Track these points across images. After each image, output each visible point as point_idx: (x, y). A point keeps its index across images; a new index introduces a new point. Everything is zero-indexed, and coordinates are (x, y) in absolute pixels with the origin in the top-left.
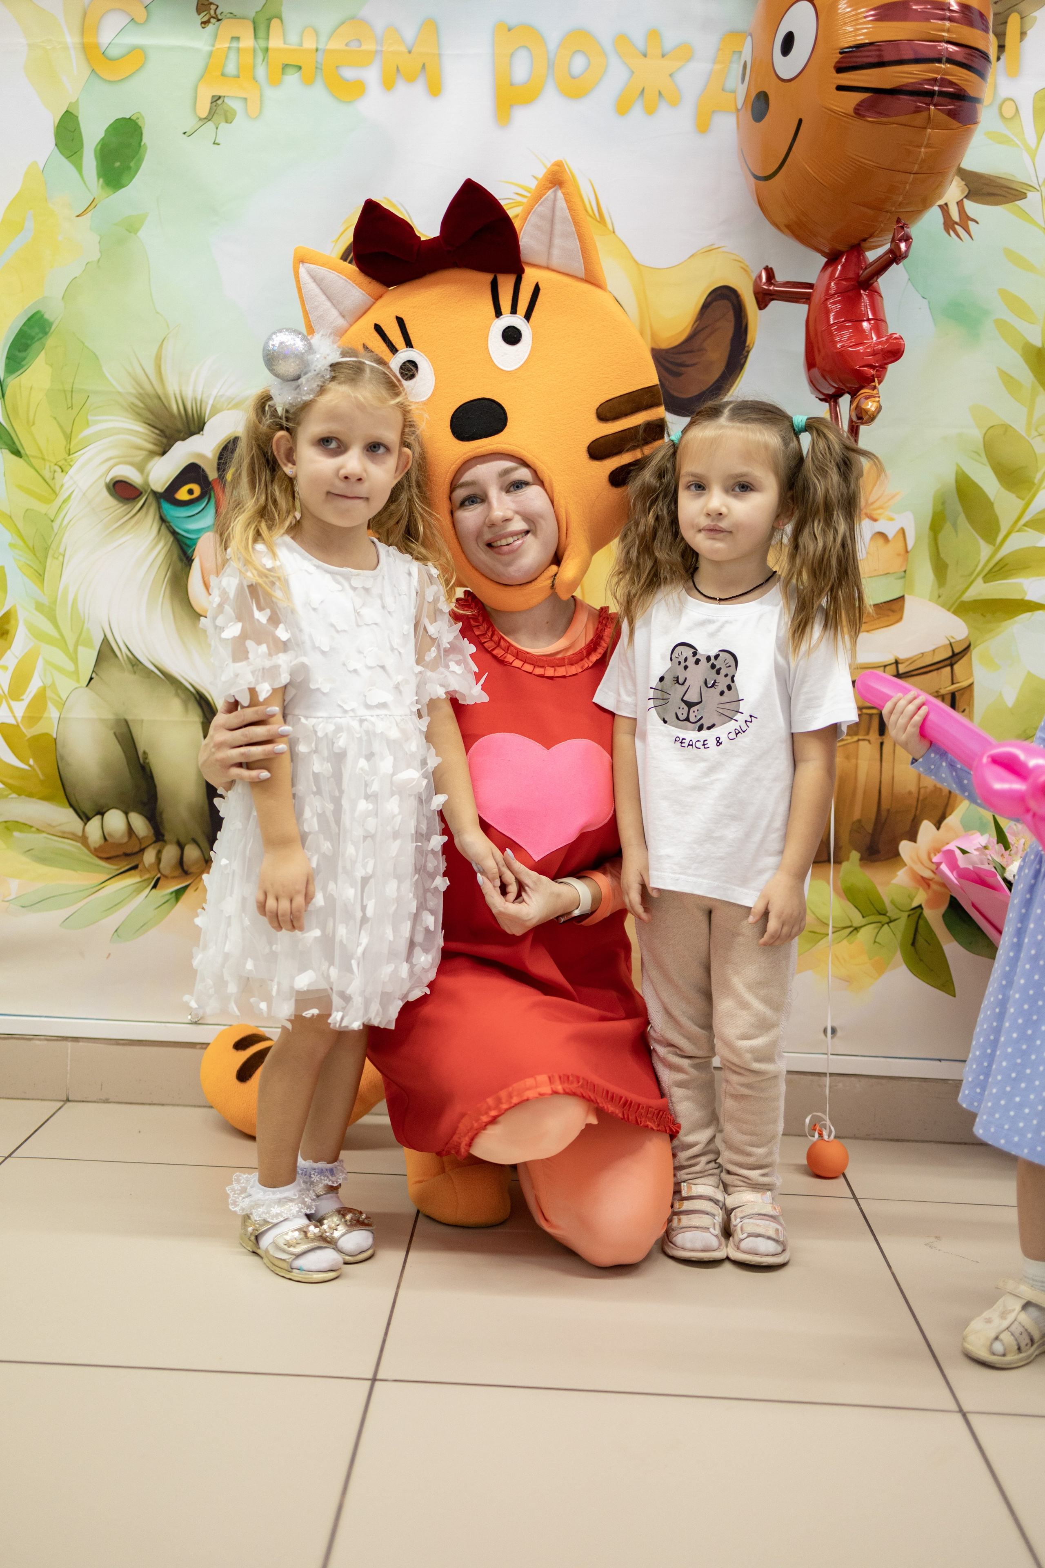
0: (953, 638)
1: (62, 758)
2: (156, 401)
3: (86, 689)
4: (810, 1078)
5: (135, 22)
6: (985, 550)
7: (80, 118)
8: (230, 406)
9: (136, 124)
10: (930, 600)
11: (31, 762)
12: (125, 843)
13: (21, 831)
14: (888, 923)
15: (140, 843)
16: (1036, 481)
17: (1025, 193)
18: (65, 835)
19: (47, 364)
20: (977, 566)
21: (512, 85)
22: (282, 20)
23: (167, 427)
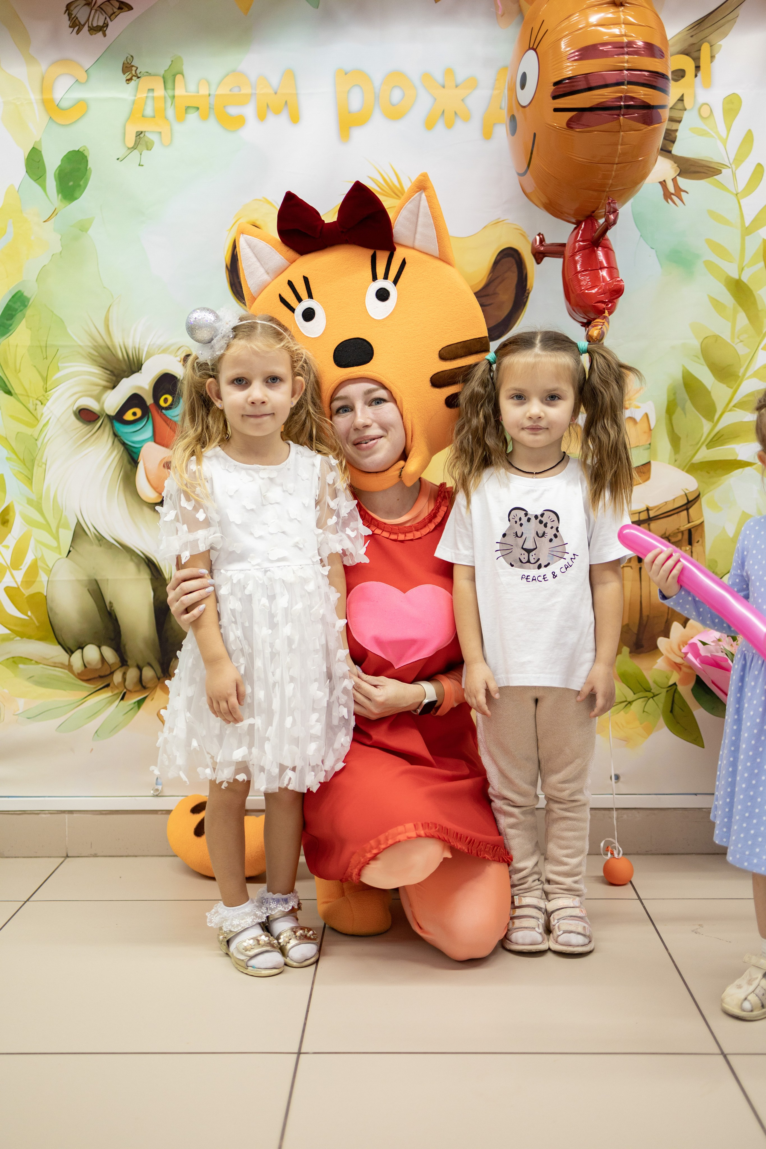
0: (687, 490)
1: (51, 609)
2: (107, 350)
3: (67, 559)
4: (603, 812)
5: (79, 82)
6: (707, 426)
7: (43, 152)
8: (160, 351)
9: (83, 154)
10: (669, 464)
11: (29, 613)
12: (100, 669)
13: (24, 664)
14: (652, 697)
15: (110, 668)
16: (740, 374)
17: (721, 170)
18: (57, 665)
19: (27, 328)
20: (701, 437)
21: (349, 113)
22: (184, 77)
23: (115, 368)
